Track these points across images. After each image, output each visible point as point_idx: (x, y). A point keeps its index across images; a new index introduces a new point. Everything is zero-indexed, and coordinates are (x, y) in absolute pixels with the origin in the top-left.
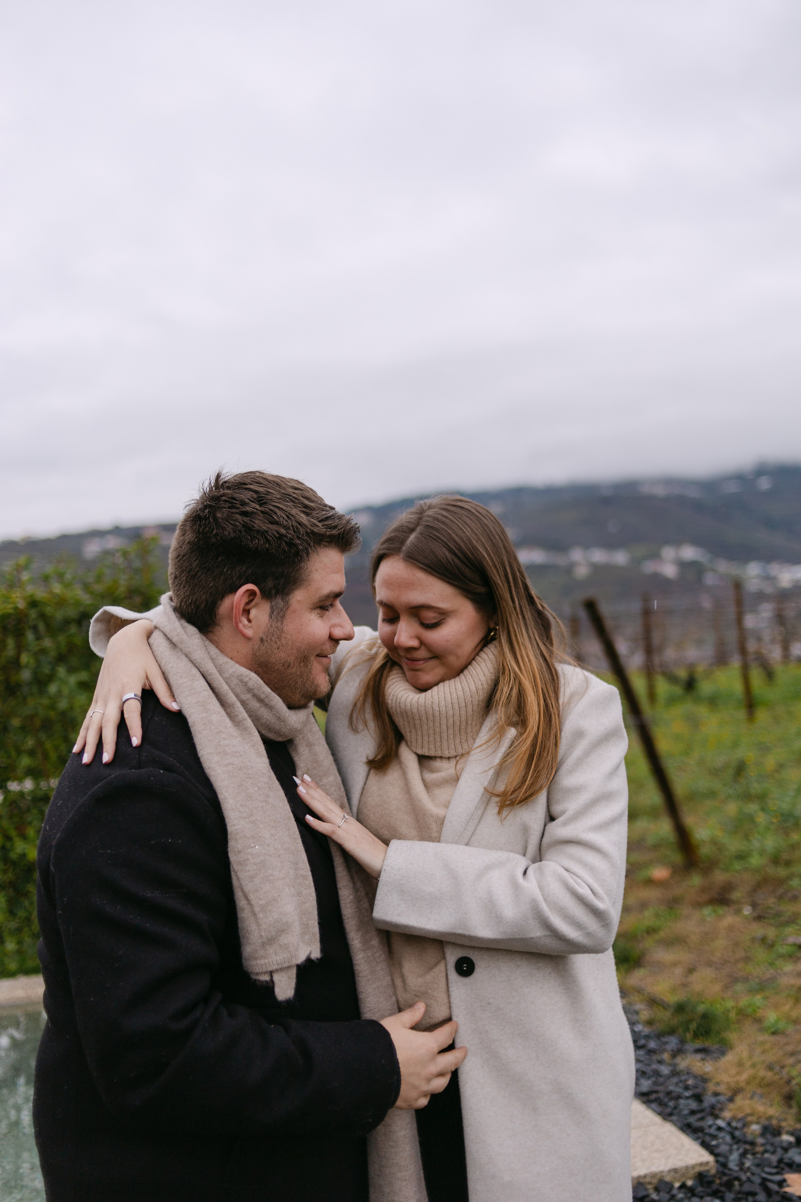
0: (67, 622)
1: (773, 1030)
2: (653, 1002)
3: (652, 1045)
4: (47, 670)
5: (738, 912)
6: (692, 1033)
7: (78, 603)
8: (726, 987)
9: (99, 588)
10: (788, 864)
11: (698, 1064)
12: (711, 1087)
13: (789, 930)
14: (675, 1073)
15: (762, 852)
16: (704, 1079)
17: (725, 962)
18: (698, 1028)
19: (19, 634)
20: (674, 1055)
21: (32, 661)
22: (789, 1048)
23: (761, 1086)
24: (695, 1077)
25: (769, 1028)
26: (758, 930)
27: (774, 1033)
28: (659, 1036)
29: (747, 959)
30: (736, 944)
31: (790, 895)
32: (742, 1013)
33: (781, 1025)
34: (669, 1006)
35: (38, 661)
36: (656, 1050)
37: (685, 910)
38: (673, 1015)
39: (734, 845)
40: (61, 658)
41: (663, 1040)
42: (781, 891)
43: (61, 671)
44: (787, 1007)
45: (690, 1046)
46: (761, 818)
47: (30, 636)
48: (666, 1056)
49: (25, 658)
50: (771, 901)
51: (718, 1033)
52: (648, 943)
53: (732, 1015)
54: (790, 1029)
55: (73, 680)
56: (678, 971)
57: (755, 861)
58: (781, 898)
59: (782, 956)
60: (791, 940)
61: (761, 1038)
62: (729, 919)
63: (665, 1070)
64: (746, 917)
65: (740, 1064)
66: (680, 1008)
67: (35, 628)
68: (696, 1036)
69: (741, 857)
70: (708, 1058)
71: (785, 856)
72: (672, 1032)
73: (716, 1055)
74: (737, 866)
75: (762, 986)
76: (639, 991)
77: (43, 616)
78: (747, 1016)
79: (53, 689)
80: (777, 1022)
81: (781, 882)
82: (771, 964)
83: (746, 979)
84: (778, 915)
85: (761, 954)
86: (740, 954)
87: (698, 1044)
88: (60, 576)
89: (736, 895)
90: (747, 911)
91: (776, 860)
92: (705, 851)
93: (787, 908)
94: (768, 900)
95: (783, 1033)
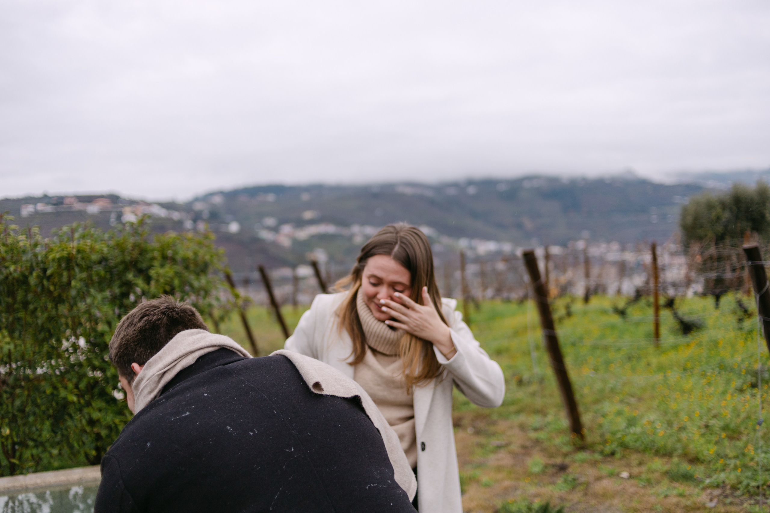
0: (95, 263)
1: (485, 485)
5: (466, 430)
7: (101, 251)
13: (491, 439)
19: (69, 268)
21: (78, 285)
26: (476, 440)
27: (486, 487)
29: (470, 453)
43: (93, 291)
47: (77, 270)
49: (73, 283)
55: (99, 297)
58: (487, 424)
62: (460, 434)
64: (470, 433)
67: (79, 266)
74: (464, 408)
75: (480, 465)
77: (84, 259)
79: (88, 301)
80: (487, 482)
82: (483, 455)
83: (470, 463)
85: (477, 451)
89: (464, 422)
90: (470, 430)
93: (492, 429)
94: (481, 425)
95: (491, 486)
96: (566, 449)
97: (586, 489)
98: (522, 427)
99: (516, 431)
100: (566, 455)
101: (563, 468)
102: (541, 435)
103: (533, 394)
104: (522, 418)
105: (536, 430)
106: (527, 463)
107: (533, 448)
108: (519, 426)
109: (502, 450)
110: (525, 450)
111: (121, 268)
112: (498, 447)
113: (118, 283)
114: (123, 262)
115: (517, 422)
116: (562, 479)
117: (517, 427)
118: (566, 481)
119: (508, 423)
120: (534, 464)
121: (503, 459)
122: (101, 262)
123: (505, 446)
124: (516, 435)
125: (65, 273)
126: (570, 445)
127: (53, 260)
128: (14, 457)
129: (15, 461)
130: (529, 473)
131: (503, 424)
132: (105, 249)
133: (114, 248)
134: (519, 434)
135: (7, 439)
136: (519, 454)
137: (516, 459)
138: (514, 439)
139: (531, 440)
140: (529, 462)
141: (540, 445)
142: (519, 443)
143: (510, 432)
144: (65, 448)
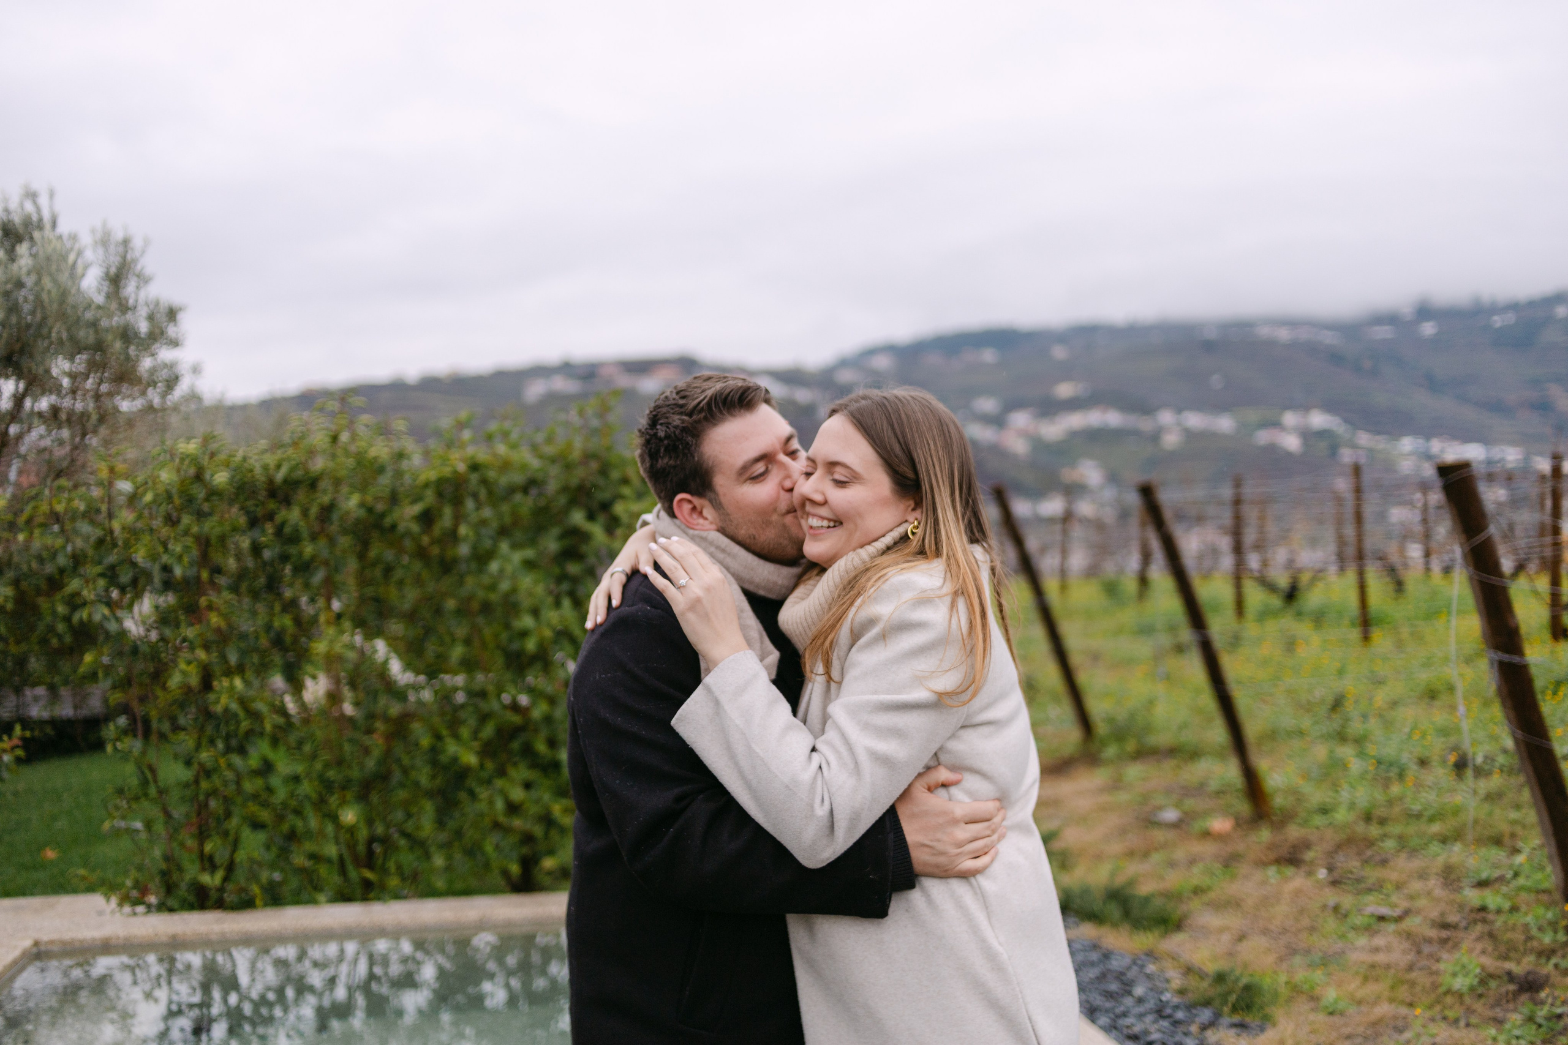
0: (512, 490)
1: (1331, 1010)
2: (1189, 970)
3: (1180, 1015)
4: (487, 543)
5: (1310, 874)
6: (1230, 1005)
7: (524, 467)
8: (1281, 959)
9: (550, 450)
10: (1382, 822)
11: (1230, 1040)
13: (1371, 898)
15: (1352, 806)
17: (1285, 931)
18: (1237, 1000)
19: (457, 502)
20: (1204, 1028)
21: (471, 534)
22: (1347, 1030)
25: (1327, 1007)
26: (1331, 897)
27: (1331, 1014)
28: (1190, 1007)
29: (1312, 929)
30: (1302, 911)
31: (1378, 858)
32: (1296, 990)
33: (1341, 1005)
34: (1207, 975)
35: (478, 535)
36: (1184, 1021)
37: (1244, 869)
38: (1210, 985)
39: (1316, 795)
40: (503, 532)
41: (1194, 1011)
42: (1369, 853)
43: (504, 547)
44: (1353, 986)
45: (1226, 1020)
46: (1356, 766)
47: (470, 504)
48: (1194, 1028)
49: (463, 530)
50: (1354, 864)
51: (1262, 1008)
52: (1195, 904)
53: (1284, 991)
54: (1352, 1010)
55: (517, 557)
56: (1226, 938)
57: (1341, 815)
58: (1366, 862)
59: (1355, 928)
60: (1370, 910)
61: (1312, 1017)
62: (1296, 881)
63: (1190, 1042)
64: (1318, 881)
66: (1220, 978)
67: (475, 496)
68: (1235, 1009)
69: (1324, 811)
70: (1244, 1035)
71: (1379, 812)
72: (1207, 1003)
73: (1254, 1032)
74: (1318, 820)
75: (1326, 961)
76: (1174, 957)
77: (484, 482)
78: (1302, 993)
79: (494, 566)
80: (1336, 1002)
81: (1370, 843)
82: (1342, 936)
83: (1308, 952)
84: (1359, 880)
85: (1331, 924)
86: (1306, 922)
87: (1236, 1019)
88: (505, 435)
89: (1309, 855)
90: (1322, 874)
91: (1368, 818)
92: (1279, 801)
93: (1373, 874)
94: (1350, 863)
95: (1342, 1014)
96: (1547, 939)
98: (1450, 876)
99: (1433, 883)
100: (1547, 953)
101: (1530, 986)
102: (1492, 899)
103: (1492, 797)
104: (1456, 852)
105: (1482, 884)
106: (1442, 966)
107: (1466, 928)
108: (1442, 871)
109: (1391, 927)
110: (1445, 934)
111: (563, 500)
112: (1382, 918)
113: (555, 531)
114: (565, 489)
115: (1441, 860)
116: (1520, 1013)
117: (1437, 874)
118: (1531, 1019)
119: (1416, 864)
120: (1457, 969)
121: (1388, 949)
122: (525, 489)
123: (1399, 919)
124: (1429, 893)
125: (448, 511)
126: (1556, 932)
127: (427, 485)
128: (370, 866)
129: (369, 875)
130: (1442, 990)
131: (1403, 865)
132: (535, 463)
133: (553, 460)
134: (1439, 892)
135: (351, 830)
136: (1429, 941)
137: (1419, 952)
138: (1422, 903)
139: (1467, 909)
140: (1447, 963)
141: (1484, 921)
142: (1434, 914)
143: (1416, 886)
144: (458, 856)
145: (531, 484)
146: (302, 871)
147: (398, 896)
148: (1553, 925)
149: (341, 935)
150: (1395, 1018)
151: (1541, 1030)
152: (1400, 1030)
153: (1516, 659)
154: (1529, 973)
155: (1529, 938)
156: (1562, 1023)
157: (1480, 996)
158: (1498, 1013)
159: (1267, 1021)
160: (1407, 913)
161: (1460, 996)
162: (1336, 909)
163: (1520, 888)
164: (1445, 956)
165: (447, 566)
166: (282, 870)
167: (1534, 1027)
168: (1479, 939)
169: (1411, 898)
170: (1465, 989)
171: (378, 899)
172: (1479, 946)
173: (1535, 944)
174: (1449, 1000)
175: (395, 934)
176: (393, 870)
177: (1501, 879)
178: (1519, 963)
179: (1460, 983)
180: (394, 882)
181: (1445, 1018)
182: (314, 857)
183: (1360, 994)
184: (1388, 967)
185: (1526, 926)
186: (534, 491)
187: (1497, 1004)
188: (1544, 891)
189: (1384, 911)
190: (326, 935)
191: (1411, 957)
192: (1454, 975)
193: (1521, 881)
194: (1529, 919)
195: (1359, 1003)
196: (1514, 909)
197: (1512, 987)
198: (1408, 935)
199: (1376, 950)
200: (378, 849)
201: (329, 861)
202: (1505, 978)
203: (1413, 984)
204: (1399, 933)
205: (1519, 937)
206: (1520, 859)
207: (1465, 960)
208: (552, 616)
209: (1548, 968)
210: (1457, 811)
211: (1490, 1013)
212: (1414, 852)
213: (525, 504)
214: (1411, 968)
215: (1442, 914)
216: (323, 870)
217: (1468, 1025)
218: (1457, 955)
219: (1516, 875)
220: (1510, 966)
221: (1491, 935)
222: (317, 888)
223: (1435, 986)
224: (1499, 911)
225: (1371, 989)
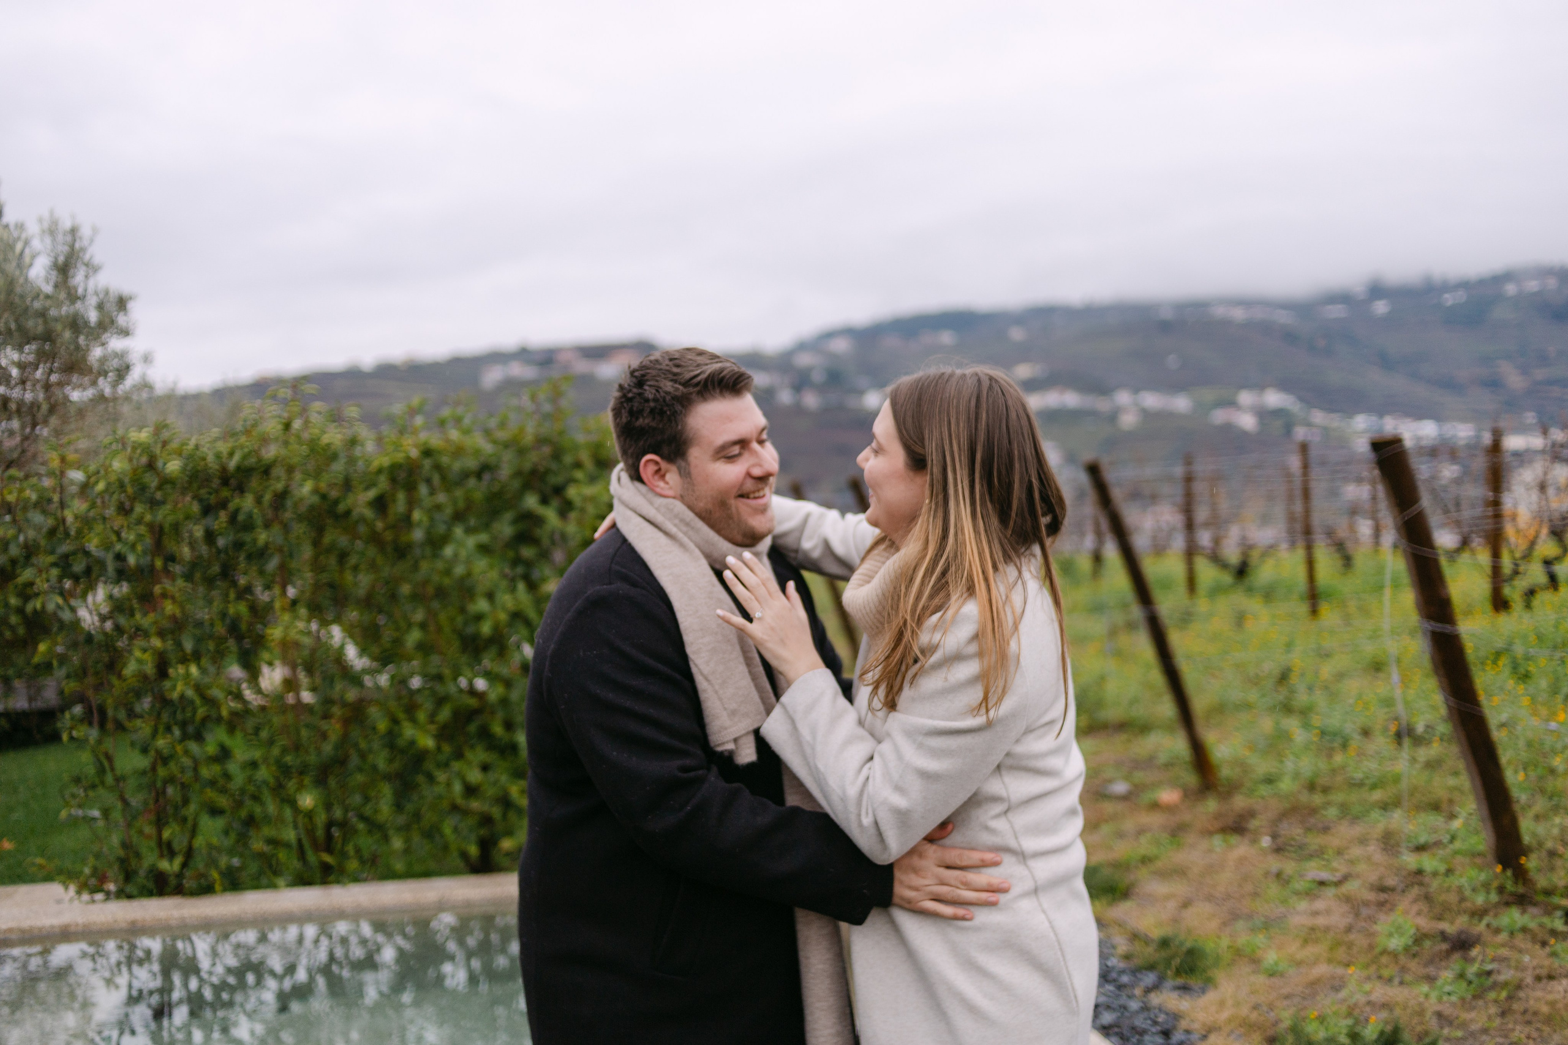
0: (465, 475)
1: (1271, 971)
2: (1135, 936)
3: (1125, 979)
4: (441, 529)
5: (1255, 841)
6: (1174, 968)
7: (477, 452)
8: (1224, 924)
9: (502, 435)
10: (1325, 790)
11: (1174, 1002)
12: (1184, 1024)
13: (1310, 865)
14: (1145, 1008)
15: (1296, 775)
16: (1176, 1017)
17: (1228, 897)
18: (1181, 964)
19: (410, 488)
20: (1148, 990)
21: (425, 519)
22: (1285, 991)
23: (1241, 1026)
24: (1167, 1014)
25: (1268, 969)
26: (1274, 864)
27: (1272, 975)
28: (1135, 971)
29: (1256, 895)
30: (1246, 878)
31: (1320, 825)
32: (1238, 953)
33: (1281, 967)
34: (1153, 940)
35: (432, 519)
36: (1127, 985)
37: (1190, 838)
38: (1156, 951)
39: (1262, 766)
40: (458, 517)
41: (1139, 975)
42: (1312, 820)
43: (458, 531)
44: (1293, 948)
45: (1169, 983)
46: (1299, 736)
47: (423, 490)
48: (1137, 992)
49: (417, 515)
50: (1297, 831)
51: (1204, 971)
52: (1142, 873)
53: (1226, 955)
55: (471, 541)
56: (1172, 905)
57: (1286, 785)
58: (1309, 830)
59: (1296, 893)
60: (1311, 875)
61: (1253, 978)
62: (1241, 848)
63: (1134, 1005)
64: (1261, 849)
65: (1222, 1004)
66: (1165, 943)
67: (428, 481)
68: (1178, 972)
69: (1270, 780)
70: (1187, 997)
71: (1323, 781)
72: (1151, 967)
73: (1196, 994)
74: (1264, 790)
75: (1267, 925)
76: (1120, 924)
77: (437, 467)
78: (1244, 956)
79: (448, 551)
80: (1276, 964)
81: (1313, 811)
82: (1284, 901)
83: (1249, 917)
84: (1301, 847)
85: (1273, 889)
86: (1249, 888)
87: (1180, 981)
88: (458, 420)
89: (1254, 824)
90: (1266, 841)
91: (1311, 787)
92: (1225, 772)
93: (1315, 841)
94: (1293, 830)
95: (1282, 975)
96: (1480, 900)
97: (1510, 998)
98: (1389, 842)
99: (1373, 849)
100: (1479, 914)
101: (1462, 944)
102: (1429, 862)
103: (1432, 765)
104: (1397, 819)
105: (1420, 848)
106: (1378, 928)
107: (1403, 891)
108: (1383, 837)
109: (1330, 892)
110: (1383, 896)
111: (516, 484)
112: (1322, 883)
113: (508, 516)
114: (518, 473)
115: (1380, 827)
116: (1453, 970)
117: (1377, 840)
118: (1461, 976)
119: (1358, 830)
120: (1393, 930)
121: (1328, 912)
122: (479, 474)
123: (1338, 884)
124: (1369, 859)
125: (401, 496)
126: (1488, 893)
127: (380, 471)
128: (329, 850)
129: (328, 858)
130: (1378, 950)
131: (1345, 831)
132: (488, 448)
133: (506, 445)
134: (1379, 857)
135: (310, 815)
136: (1366, 904)
137: (1357, 915)
138: (1361, 867)
139: (1404, 873)
140: (1383, 924)
141: (1421, 884)
142: (1373, 877)
143: (1356, 851)
144: (416, 838)
145: (485, 469)
146: (261, 855)
147: (356, 879)
148: (1486, 886)
149: (302, 918)
150: (1333, 978)
151: (1473, 986)
152: (1336, 989)
153: (1448, 628)
154: (1461, 932)
155: (1463, 899)
156: (1491, 980)
157: (1414, 956)
158: (1431, 970)
159: (1209, 983)
160: (1345, 878)
161: (1394, 955)
162: (1279, 875)
163: (1456, 852)
164: (1382, 917)
165: (401, 552)
166: (241, 856)
167: (1464, 985)
168: (1415, 901)
169: (1352, 862)
170: (1400, 949)
171: (338, 882)
172: (1415, 908)
173: (1468, 904)
174: (1384, 960)
175: (355, 916)
176: (352, 853)
177: (1438, 844)
178: (1452, 923)
179: (1396, 943)
180: (353, 865)
181: (1380, 977)
182: (273, 842)
183: (1300, 955)
184: (1327, 929)
185: (1460, 889)
186: (487, 477)
187: (1430, 962)
188: (1480, 854)
189: (1324, 875)
190: (285, 919)
191: (1349, 919)
192: (1391, 935)
193: (1457, 845)
194: (1463, 881)
195: (1299, 964)
196: (1449, 872)
197: (1445, 946)
198: (1347, 899)
199: (1316, 914)
200: (336, 832)
201: (287, 845)
202: (1439, 939)
203: (1350, 945)
204: (1338, 897)
205: (1453, 898)
206: (1457, 824)
207: (1400, 920)
208: (506, 600)
209: (1481, 927)
210: (1397, 779)
211: (1422, 971)
212: (1355, 819)
213: (478, 490)
214: (1349, 929)
215: (1381, 878)
216: (282, 855)
217: (1401, 983)
218: (1392, 917)
219: (1453, 838)
220: (1445, 926)
221: (1427, 898)
222: (276, 873)
223: (1371, 947)
224: (1435, 874)
225: (1311, 951)
